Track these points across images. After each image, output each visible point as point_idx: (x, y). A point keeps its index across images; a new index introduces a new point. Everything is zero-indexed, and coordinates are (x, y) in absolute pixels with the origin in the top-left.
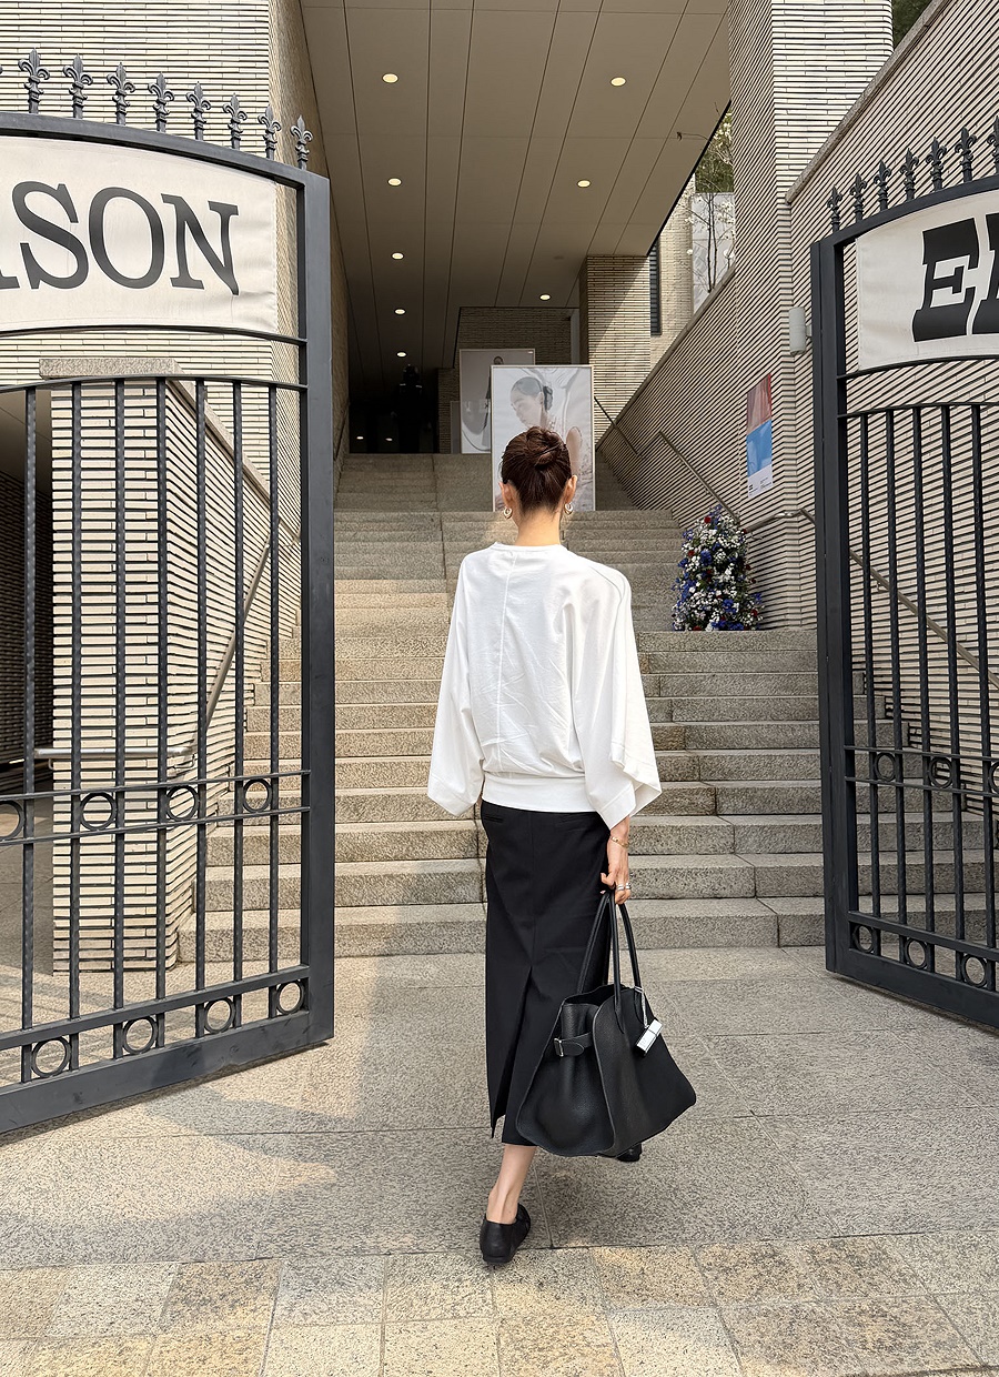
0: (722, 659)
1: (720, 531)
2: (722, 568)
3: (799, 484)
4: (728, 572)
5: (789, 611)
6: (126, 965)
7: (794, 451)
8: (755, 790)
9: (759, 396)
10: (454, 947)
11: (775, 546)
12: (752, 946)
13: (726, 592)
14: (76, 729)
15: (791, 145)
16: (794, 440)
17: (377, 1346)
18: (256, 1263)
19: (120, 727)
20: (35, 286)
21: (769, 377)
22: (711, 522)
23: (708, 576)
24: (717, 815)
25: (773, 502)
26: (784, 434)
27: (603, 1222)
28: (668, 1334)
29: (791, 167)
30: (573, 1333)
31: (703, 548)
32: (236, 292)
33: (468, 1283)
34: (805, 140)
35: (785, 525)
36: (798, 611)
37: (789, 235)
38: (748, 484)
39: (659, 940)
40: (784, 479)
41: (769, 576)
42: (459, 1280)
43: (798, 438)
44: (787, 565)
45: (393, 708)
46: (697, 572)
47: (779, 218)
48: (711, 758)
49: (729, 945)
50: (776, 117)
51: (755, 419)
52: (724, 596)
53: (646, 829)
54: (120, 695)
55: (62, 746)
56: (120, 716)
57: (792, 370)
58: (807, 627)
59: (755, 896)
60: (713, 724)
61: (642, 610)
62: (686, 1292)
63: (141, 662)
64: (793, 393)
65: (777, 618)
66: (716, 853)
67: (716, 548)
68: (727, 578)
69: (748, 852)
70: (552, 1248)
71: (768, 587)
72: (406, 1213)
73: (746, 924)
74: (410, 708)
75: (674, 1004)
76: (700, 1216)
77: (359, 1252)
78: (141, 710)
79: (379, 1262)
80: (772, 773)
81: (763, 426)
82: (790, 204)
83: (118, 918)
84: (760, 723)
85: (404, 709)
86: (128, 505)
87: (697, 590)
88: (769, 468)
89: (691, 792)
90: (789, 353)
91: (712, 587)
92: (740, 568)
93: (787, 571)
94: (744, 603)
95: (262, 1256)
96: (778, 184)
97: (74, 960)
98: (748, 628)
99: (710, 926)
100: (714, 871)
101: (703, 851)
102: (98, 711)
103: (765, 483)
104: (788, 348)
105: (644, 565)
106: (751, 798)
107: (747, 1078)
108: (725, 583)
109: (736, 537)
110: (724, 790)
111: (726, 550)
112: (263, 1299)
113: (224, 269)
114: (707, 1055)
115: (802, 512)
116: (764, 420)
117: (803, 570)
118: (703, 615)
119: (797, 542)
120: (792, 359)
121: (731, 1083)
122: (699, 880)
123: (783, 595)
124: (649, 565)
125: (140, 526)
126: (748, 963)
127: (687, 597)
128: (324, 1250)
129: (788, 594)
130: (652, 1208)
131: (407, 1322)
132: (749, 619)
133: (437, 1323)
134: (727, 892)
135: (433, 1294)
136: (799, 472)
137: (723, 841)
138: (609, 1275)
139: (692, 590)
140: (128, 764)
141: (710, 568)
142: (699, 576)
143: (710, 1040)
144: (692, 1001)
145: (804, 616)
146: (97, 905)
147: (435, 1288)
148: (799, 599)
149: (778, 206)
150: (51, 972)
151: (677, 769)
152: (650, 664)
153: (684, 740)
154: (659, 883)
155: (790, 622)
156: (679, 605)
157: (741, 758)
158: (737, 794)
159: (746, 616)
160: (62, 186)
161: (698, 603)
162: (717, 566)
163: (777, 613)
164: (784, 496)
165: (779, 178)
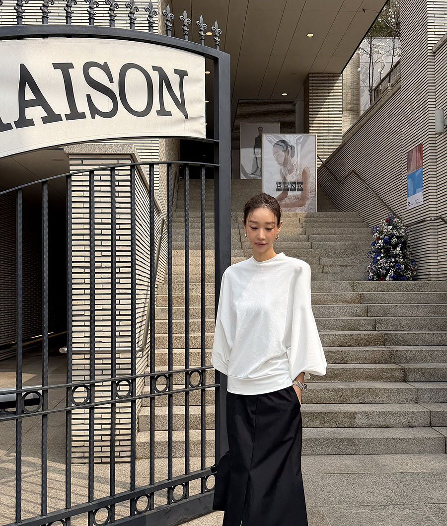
0: (399, 296)
1: (395, 227)
2: (395, 248)
3: (438, 202)
4: (398, 249)
5: (431, 270)
7: (435, 185)
8: (426, 369)
9: (415, 155)
11: (423, 235)
12: (431, 453)
13: (397, 259)
15: (435, 22)
16: (435, 179)
20: (93, 117)
21: (421, 145)
22: (389, 222)
24: (406, 382)
25: (423, 211)
26: (429, 176)
29: (436, 33)
31: (385, 236)
32: (186, 117)
34: (443, 19)
35: (430, 224)
36: (436, 270)
37: (434, 70)
38: (408, 201)
40: (430, 200)
41: (419, 251)
43: (437, 178)
44: (431, 246)
46: (381, 249)
47: (428, 60)
48: (400, 351)
49: (420, 453)
50: (428, 6)
51: (413, 165)
52: (396, 262)
57: (435, 142)
58: (441, 279)
59: (431, 426)
60: (397, 332)
61: (348, 268)
64: (435, 154)
65: (424, 273)
66: (408, 403)
67: (392, 236)
68: (398, 252)
69: (424, 402)
71: (419, 257)
73: (429, 441)
75: (402, 486)
81: (417, 171)
82: (435, 53)
84: (423, 332)
87: (382, 258)
88: (421, 193)
89: (392, 370)
90: (434, 133)
91: (390, 257)
92: (405, 246)
93: (431, 249)
94: (406, 266)
96: (428, 42)
98: (408, 279)
99: (410, 442)
101: (400, 402)
103: (418, 201)
104: (434, 130)
105: (347, 243)
106: (424, 373)
108: (396, 254)
109: (403, 230)
110: (409, 369)
111: (397, 237)
113: (181, 105)
114: (427, 515)
115: (440, 218)
116: (418, 167)
117: (439, 248)
118: (385, 271)
119: (436, 234)
120: (434, 136)
122: (402, 418)
123: (428, 261)
124: (350, 242)
127: (376, 262)
129: (431, 261)
132: (409, 274)
134: (416, 424)
136: (438, 196)
137: (411, 397)
139: (379, 258)
141: (389, 246)
142: (382, 251)
143: (427, 506)
144: (410, 484)
145: (440, 273)
148: (436, 264)
149: (428, 54)
151: (383, 357)
152: (361, 299)
153: (384, 341)
154: (381, 419)
155: (431, 276)
156: (371, 266)
157: (416, 351)
158: (415, 371)
159: (407, 272)
160: (105, 63)
161: (382, 265)
162: (392, 245)
163: (424, 271)
164: (430, 209)
165: (428, 39)
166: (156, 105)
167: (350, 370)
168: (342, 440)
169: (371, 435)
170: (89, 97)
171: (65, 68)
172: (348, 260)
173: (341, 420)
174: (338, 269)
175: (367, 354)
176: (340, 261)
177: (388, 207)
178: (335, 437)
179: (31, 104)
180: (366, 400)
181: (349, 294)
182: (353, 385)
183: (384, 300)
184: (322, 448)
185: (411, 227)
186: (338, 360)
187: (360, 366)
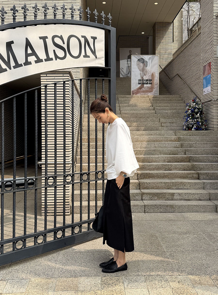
0: (198, 138)
1: (197, 104)
2: (197, 114)
4: (198, 114)
5: (214, 125)
6: (57, 214)
8: (209, 173)
9: (207, 67)
10: (137, 211)
11: (211, 108)
12: (210, 212)
13: (198, 120)
14: (46, 157)
16: (217, 80)
17: (148, 292)
18: (117, 277)
19: (56, 157)
20: (56, 60)
21: (210, 63)
22: (194, 101)
24: (199, 179)
25: (211, 96)
26: (214, 78)
27: (189, 271)
28: (208, 291)
30: (188, 291)
31: (192, 108)
32: (96, 58)
33: (163, 281)
35: (214, 102)
36: (217, 125)
37: (216, 25)
38: (204, 91)
39: (187, 210)
40: (214, 90)
41: (209, 116)
42: (161, 281)
44: (214, 113)
46: (190, 114)
47: (214, 21)
48: (197, 165)
49: (204, 212)
51: (206, 72)
54: (56, 149)
55: (43, 161)
56: (56, 154)
57: (217, 62)
59: (210, 200)
60: (196, 156)
61: (174, 124)
62: (210, 284)
63: (60, 141)
65: (211, 127)
66: (199, 189)
67: (195, 108)
68: (198, 116)
69: (207, 189)
70: (179, 275)
71: (209, 118)
72: (146, 268)
73: (209, 207)
75: (194, 225)
76: (210, 270)
77: (138, 275)
78: (60, 152)
79: (143, 277)
80: (212, 169)
81: (208, 76)
82: (217, 17)
83: (55, 202)
84: (209, 156)
86: (57, 103)
87: (190, 119)
88: (210, 87)
89: (193, 173)
91: (194, 118)
92: (201, 113)
93: (214, 115)
94: (202, 123)
95: (118, 276)
97: (46, 213)
98: (203, 130)
99: (200, 207)
100: (200, 194)
101: (196, 189)
102: (51, 153)
103: (208, 91)
104: (216, 56)
105: (174, 111)
106: (208, 175)
107: (214, 242)
109: (201, 105)
110: (201, 173)
111: (198, 109)
112: (121, 284)
113: (94, 52)
114: (204, 237)
116: (209, 74)
118: (191, 126)
120: (217, 59)
121: (211, 243)
122: (196, 196)
123: (213, 121)
125: (60, 108)
126: (209, 216)
127: (187, 121)
128: (131, 275)
129: (214, 121)
130: (199, 268)
131: (153, 288)
132: (204, 127)
133: (159, 289)
134: (203, 199)
135: (156, 283)
137: (201, 186)
138: (193, 281)
140: (57, 166)
143: (204, 234)
144: (198, 225)
146: (51, 200)
147: (157, 282)
148: (217, 122)
149: (214, 18)
150: (41, 215)
151: (188, 167)
152: (179, 139)
153: (189, 160)
154: (186, 196)
155: (214, 128)
156: (185, 123)
157: (204, 165)
158: (204, 174)
159: (203, 126)
160: (61, 36)
161: (190, 123)
162: (195, 113)
163: (211, 125)
164: (214, 95)
165: (214, 10)
166: (83, 53)
167: (172, 173)
168: (167, 206)
169: (181, 203)
170: (54, 51)
171: (44, 39)
172: (174, 120)
173: (167, 197)
174: (169, 124)
175: (180, 166)
176: (170, 120)
177: (194, 93)
178: (164, 204)
179: (30, 55)
180: (180, 188)
181: (174, 137)
182: (173, 181)
183: (190, 140)
184: (158, 209)
185: (205, 104)
186: (167, 169)
187: (177, 172)
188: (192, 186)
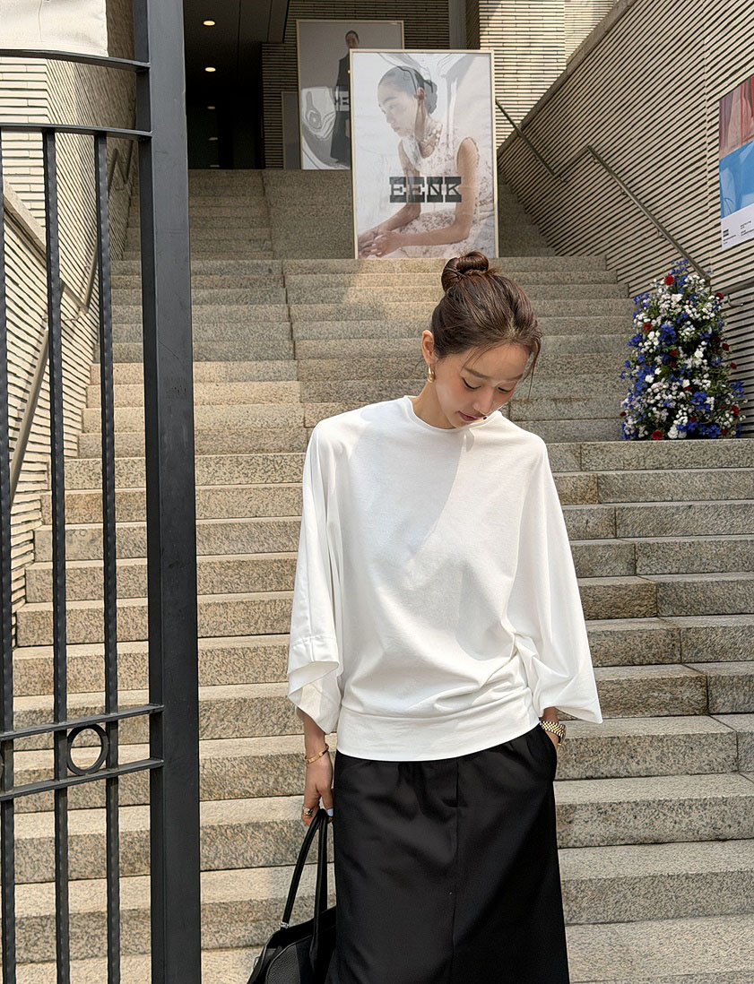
0: (697, 478)
1: (689, 297)
2: (690, 351)
4: (699, 353)
9: (737, 106)
13: (696, 381)
21: (752, 80)
22: (674, 284)
23: (671, 359)
24: (710, 715)
31: (664, 320)
38: (722, 228)
39: (644, 908)
45: (241, 563)
46: (655, 354)
48: (697, 631)
49: (744, 913)
51: (732, 137)
52: (693, 388)
53: (615, 741)
60: (689, 579)
61: (575, 405)
66: (713, 771)
67: (681, 320)
68: (698, 363)
71: (752, 374)
74: (265, 562)
81: (741, 149)
85: (256, 564)
87: (657, 379)
89: (674, 682)
91: (677, 374)
92: (715, 346)
94: (720, 398)
98: (725, 433)
99: (716, 885)
100: (716, 802)
101: (695, 770)
103: (747, 228)
105: (574, 338)
108: (694, 369)
109: (709, 305)
110: (718, 678)
111: (695, 323)
116: (746, 139)
118: (665, 414)
122: (695, 815)
127: (642, 389)
132: (728, 420)
134: (733, 831)
137: (723, 755)
139: (649, 379)
141: (674, 347)
142: (658, 359)
151: (650, 648)
152: (600, 490)
153: (656, 602)
154: (639, 823)
156: (630, 401)
157: (737, 629)
158: (734, 683)
159: (723, 415)
161: (658, 397)
162: (683, 344)
169: (611, 868)
172: (577, 386)
174: (548, 409)
176: (555, 387)
177: (675, 242)
180: (604, 770)
183: (659, 492)
185: (732, 296)
188: (672, 755)
